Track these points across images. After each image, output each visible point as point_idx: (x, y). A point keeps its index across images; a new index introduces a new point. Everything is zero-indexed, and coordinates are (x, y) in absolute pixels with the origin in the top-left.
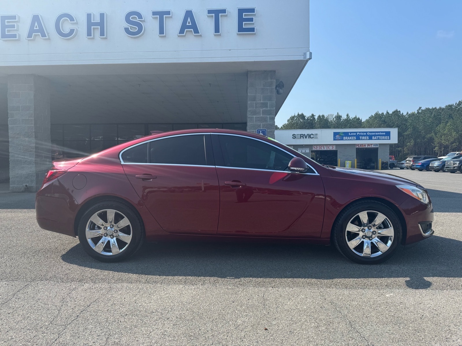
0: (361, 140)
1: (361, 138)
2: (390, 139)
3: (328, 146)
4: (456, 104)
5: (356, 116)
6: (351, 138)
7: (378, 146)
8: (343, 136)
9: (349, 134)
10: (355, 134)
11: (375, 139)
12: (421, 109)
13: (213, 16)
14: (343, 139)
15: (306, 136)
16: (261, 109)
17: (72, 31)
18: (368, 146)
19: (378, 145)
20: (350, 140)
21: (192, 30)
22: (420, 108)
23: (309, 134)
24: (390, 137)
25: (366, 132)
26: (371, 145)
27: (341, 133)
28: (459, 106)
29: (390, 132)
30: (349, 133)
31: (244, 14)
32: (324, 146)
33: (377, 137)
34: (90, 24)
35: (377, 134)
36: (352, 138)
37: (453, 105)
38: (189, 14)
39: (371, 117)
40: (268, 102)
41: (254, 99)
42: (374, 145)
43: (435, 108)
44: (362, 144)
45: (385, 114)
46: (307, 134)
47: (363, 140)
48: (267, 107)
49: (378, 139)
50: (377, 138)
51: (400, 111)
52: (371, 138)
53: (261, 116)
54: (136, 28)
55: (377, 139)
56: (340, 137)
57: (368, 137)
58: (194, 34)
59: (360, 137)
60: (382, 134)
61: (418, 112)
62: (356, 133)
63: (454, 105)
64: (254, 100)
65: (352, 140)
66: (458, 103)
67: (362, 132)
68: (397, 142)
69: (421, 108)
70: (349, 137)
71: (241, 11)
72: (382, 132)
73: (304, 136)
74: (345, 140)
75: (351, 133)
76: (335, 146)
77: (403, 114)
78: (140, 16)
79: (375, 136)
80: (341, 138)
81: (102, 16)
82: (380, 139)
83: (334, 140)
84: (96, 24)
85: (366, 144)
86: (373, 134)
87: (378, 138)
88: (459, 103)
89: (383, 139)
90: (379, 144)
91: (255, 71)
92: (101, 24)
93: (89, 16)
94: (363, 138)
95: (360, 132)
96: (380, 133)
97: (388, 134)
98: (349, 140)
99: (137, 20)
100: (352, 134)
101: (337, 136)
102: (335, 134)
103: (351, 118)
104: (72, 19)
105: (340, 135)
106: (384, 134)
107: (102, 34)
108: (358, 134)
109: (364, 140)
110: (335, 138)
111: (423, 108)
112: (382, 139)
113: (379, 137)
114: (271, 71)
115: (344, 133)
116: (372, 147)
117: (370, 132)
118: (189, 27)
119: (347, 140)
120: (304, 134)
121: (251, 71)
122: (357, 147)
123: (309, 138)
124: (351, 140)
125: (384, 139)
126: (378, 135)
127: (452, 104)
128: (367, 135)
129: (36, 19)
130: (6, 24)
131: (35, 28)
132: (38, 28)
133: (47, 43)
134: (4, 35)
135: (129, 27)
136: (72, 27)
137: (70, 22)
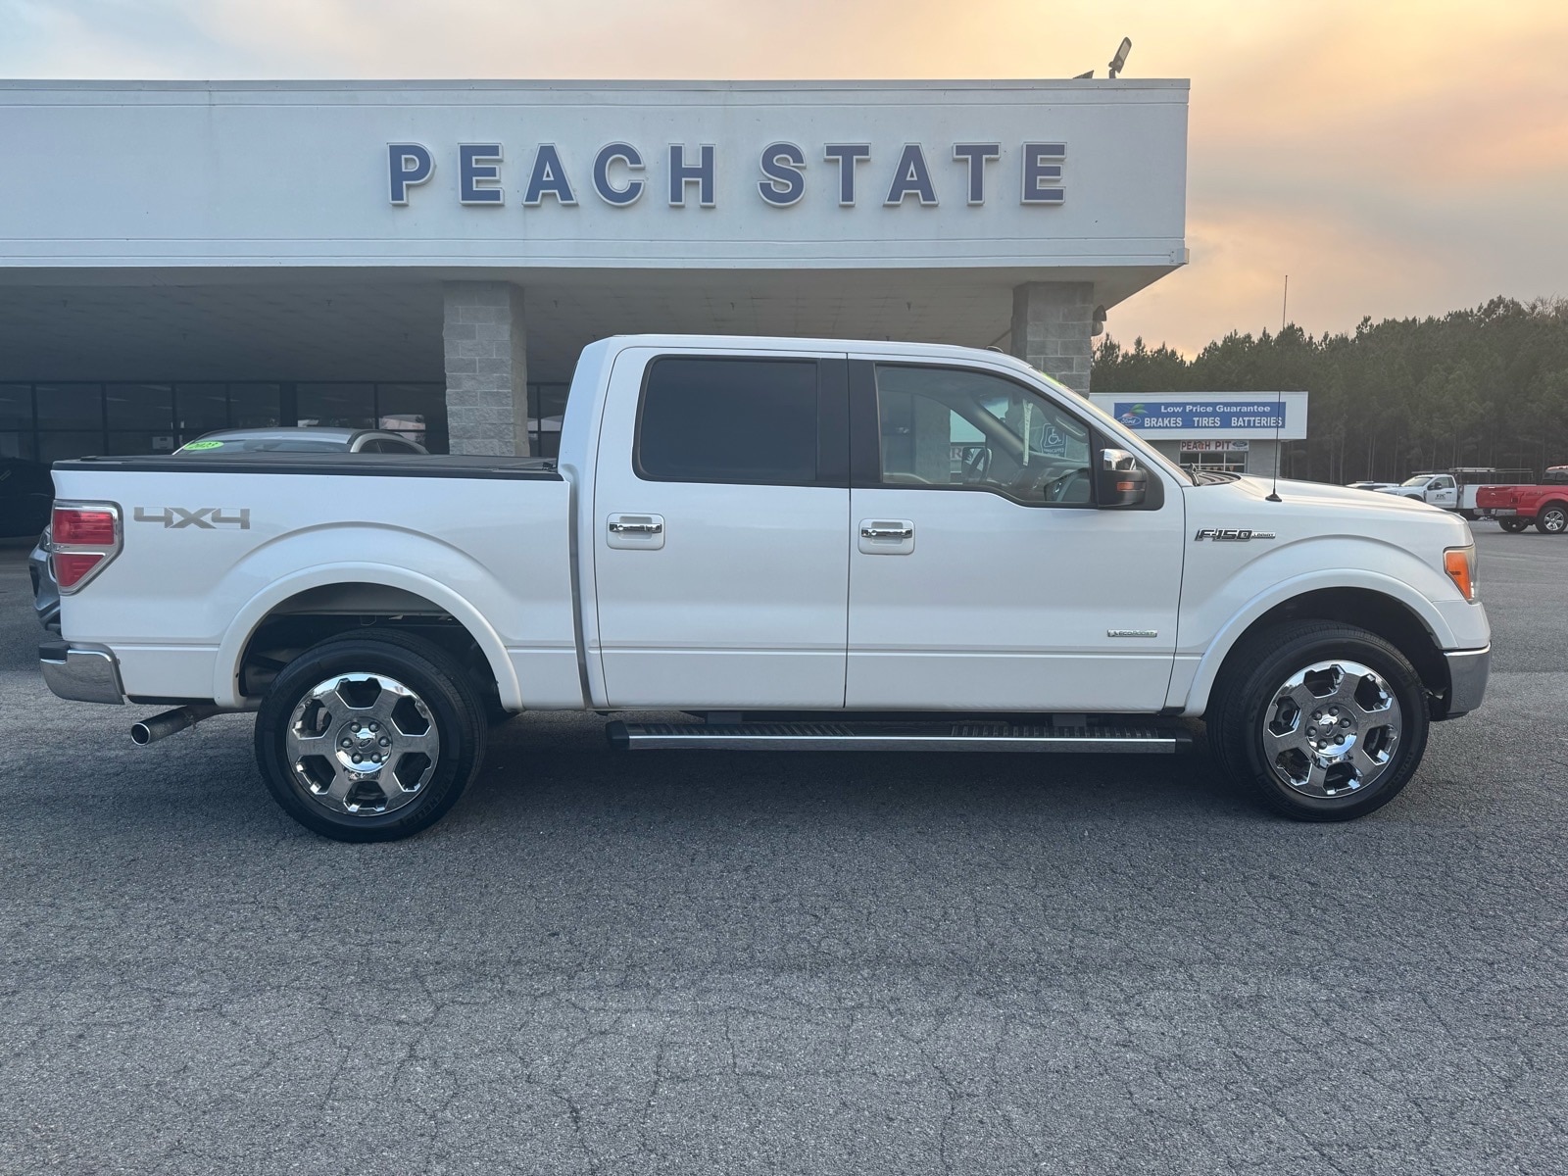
0: (1198, 427)
1: (1198, 421)
4: (1480, 308)
5: (1164, 346)
6: (1166, 422)
7: (1247, 446)
8: (1143, 417)
9: (1163, 410)
10: (1180, 410)
11: (1240, 427)
12: (1369, 323)
13: (967, 160)
14: (1142, 426)
17: (635, 188)
18: (1217, 447)
19: (1246, 444)
20: (1163, 428)
21: (919, 192)
22: (1367, 320)
24: (1283, 421)
25: (1214, 405)
26: (1226, 445)
27: (1137, 406)
28: (1488, 316)
29: (1284, 403)
30: (1163, 407)
31: (1039, 157)
33: (1246, 419)
34: (678, 171)
35: (1244, 409)
36: (1170, 421)
37: (1472, 311)
38: (912, 154)
39: (1210, 347)
40: (1075, 356)
41: (1041, 349)
42: (1234, 444)
43: (1414, 320)
44: (1200, 441)
45: (1255, 339)
47: (1202, 427)
49: (1249, 426)
50: (1244, 421)
51: (1301, 330)
52: (1226, 423)
54: (788, 186)
55: (1244, 427)
56: (1133, 419)
57: (1217, 419)
58: (923, 202)
59: (1196, 419)
60: (1261, 409)
61: (1360, 334)
62: (1184, 405)
63: (1475, 312)
64: (1042, 353)
65: (1171, 427)
66: (1485, 306)
67: (1202, 404)
68: (1304, 436)
69: (1370, 318)
70: (1160, 419)
71: (1033, 151)
72: (1259, 404)
74: (1150, 427)
75: (1167, 405)
77: (1311, 338)
78: (797, 156)
79: (1238, 415)
80: (1137, 421)
81: (708, 152)
82: (1254, 427)
84: (693, 172)
85: (1210, 441)
86: (1234, 409)
87: (1249, 421)
88: (1489, 306)
89: (1264, 427)
90: (1251, 441)
91: (1045, 283)
92: (706, 172)
93: (676, 152)
94: (1205, 421)
95: (1194, 404)
96: (1256, 407)
97: (1279, 410)
98: (1160, 427)
99: (791, 165)
100: (1170, 410)
101: (1125, 415)
102: (1120, 409)
103: (1149, 353)
104: (634, 158)
105: (1134, 414)
106: (1267, 409)
107: (708, 196)
108: (1188, 408)
109: (1205, 427)
111: (1377, 321)
112: (1261, 427)
113: (1252, 419)
114: (1083, 283)
115: (1147, 406)
116: (1230, 449)
117: (1226, 404)
118: (912, 185)
119: (1154, 427)
121: (1036, 284)
122: (1185, 449)
124: (1167, 427)
125: (1267, 427)
126: (1249, 415)
127: (1468, 310)
128: (1214, 414)
129: (547, 155)
130: (474, 166)
131: (545, 179)
132: (552, 178)
133: (571, 213)
134: (468, 193)
135: (772, 183)
136: (636, 178)
137: (629, 165)
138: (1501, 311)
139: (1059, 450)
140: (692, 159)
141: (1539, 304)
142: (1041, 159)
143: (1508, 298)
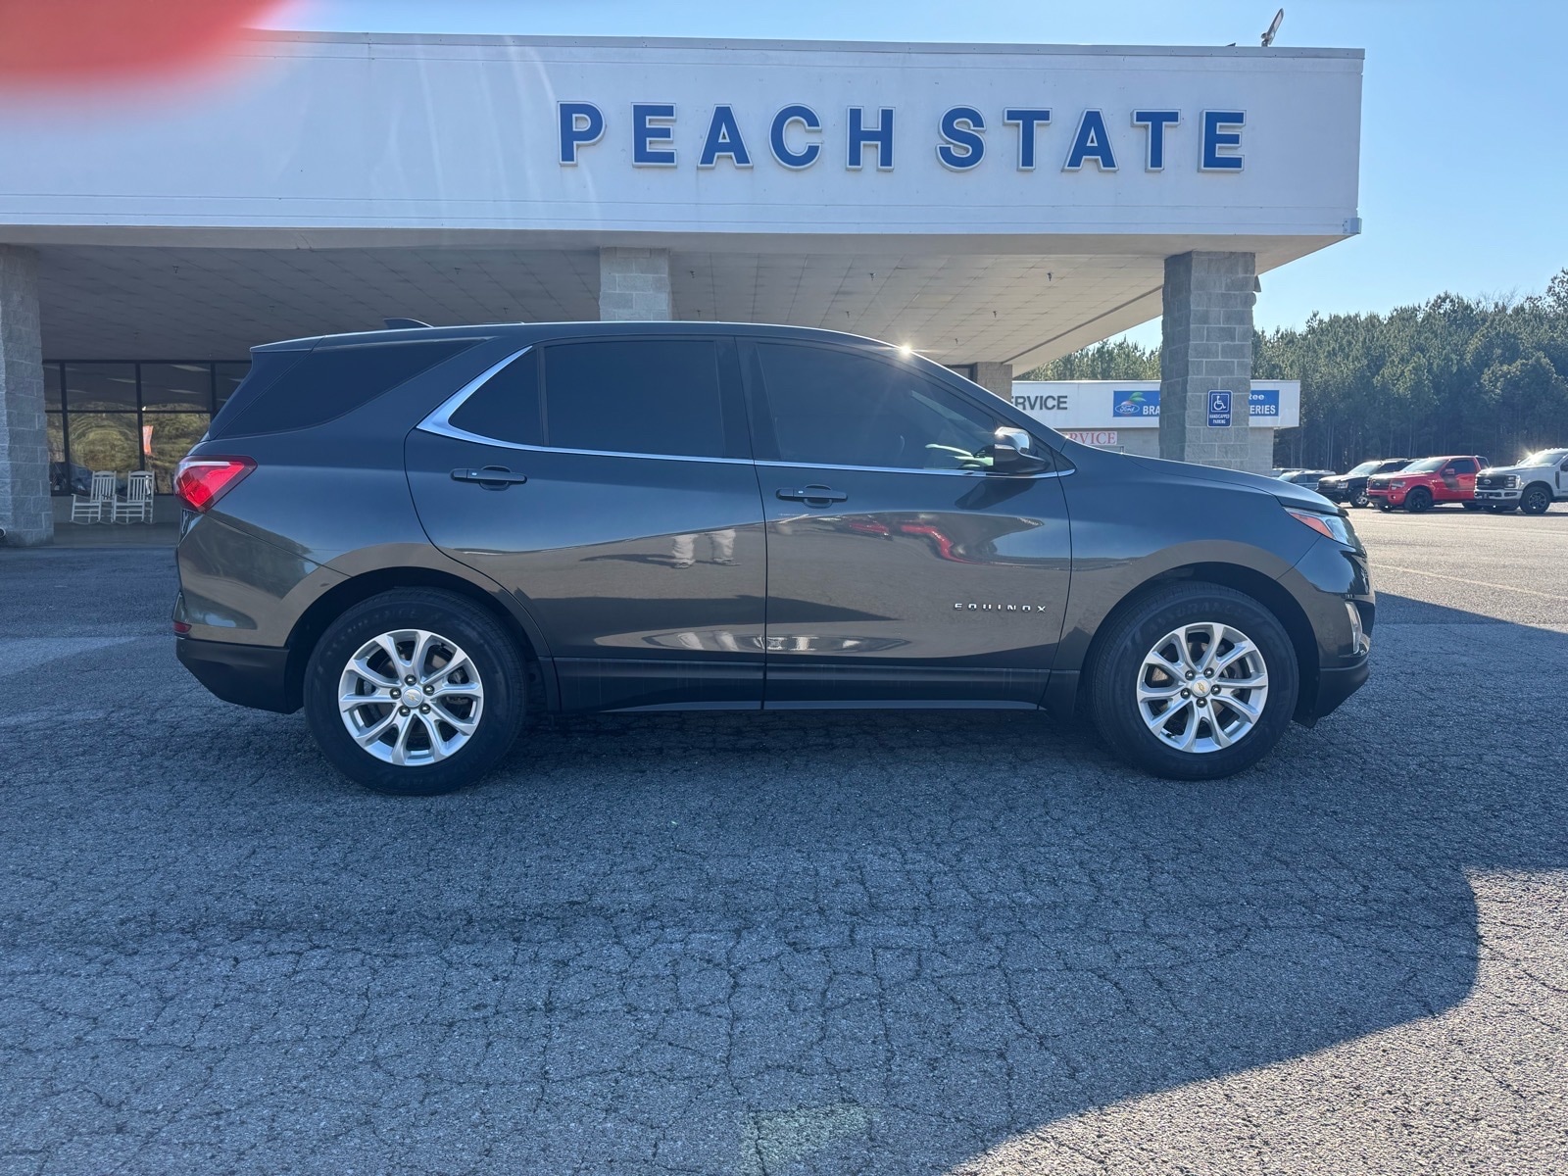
2: (1276, 414)
3: (1096, 433)
8: (1142, 404)
12: (1318, 318)
13: (1147, 127)
14: (1140, 414)
15: (1033, 402)
16: (1220, 344)
17: (813, 152)
21: (1099, 157)
22: (1314, 317)
23: (1042, 397)
24: (1277, 409)
27: (1135, 394)
29: (1276, 393)
31: (1218, 124)
32: (1084, 434)
34: (857, 136)
38: (1093, 120)
40: (1237, 326)
41: (1204, 318)
46: (1037, 397)
48: (1233, 339)
53: (1220, 359)
54: (968, 150)
56: (1132, 407)
58: (1102, 168)
64: (1205, 323)
68: (1297, 426)
69: (1315, 315)
71: (1213, 118)
73: (1027, 403)
74: (1148, 415)
76: (1116, 433)
78: (978, 121)
80: (1136, 409)
81: (887, 116)
83: (1116, 414)
84: (871, 136)
89: (1258, 415)
91: (1208, 253)
92: (885, 135)
93: (855, 115)
97: (1272, 397)
99: (971, 129)
101: (1124, 403)
102: (1120, 397)
104: (812, 120)
105: (1133, 402)
107: (886, 159)
110: (1118, 409)
114: (1245, 254)
120: (1026, 396)
121: (1199, 253)
123: (1041, 408)
127: (1417, 306)
129: (723, 116)
130: (648, 126)
131: (721, 140)
132: (728, 140)
133: (746, 174)
134: (642, 155)
135: (951, 146)
136: (814, 140)
137: (807, 127)
138: (1447, 306)
139: (1225, 416)
140: (871, 122)
141: (1482, 299)
142: (1221, 127)
143: (1453, 294)
